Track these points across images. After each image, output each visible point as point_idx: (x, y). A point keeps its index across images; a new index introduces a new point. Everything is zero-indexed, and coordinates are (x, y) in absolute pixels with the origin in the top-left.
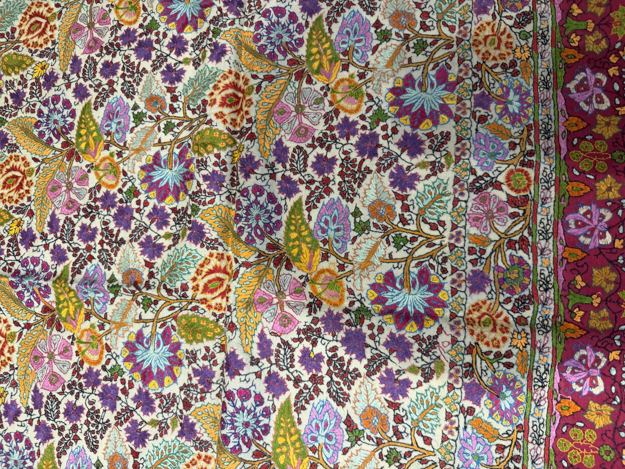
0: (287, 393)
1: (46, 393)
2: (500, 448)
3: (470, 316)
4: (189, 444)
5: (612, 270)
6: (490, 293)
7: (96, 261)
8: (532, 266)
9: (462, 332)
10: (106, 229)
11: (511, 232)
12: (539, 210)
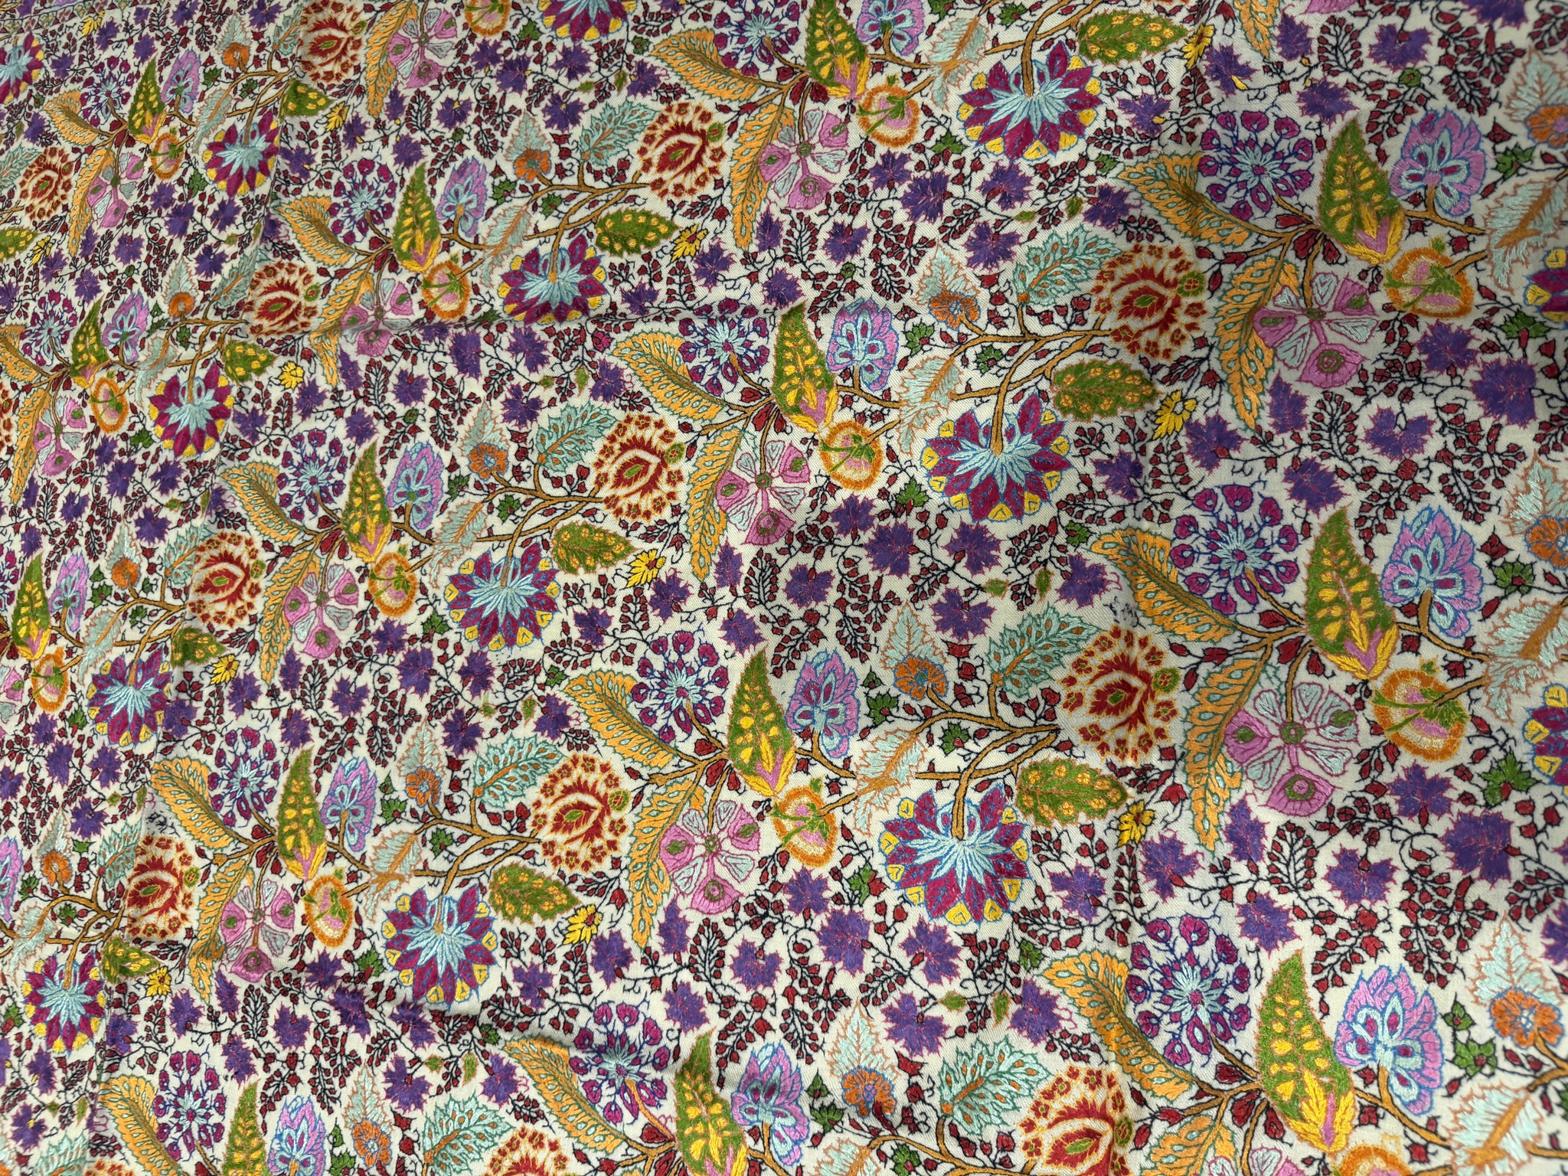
7: (775, 1037)
10: (803, 962)
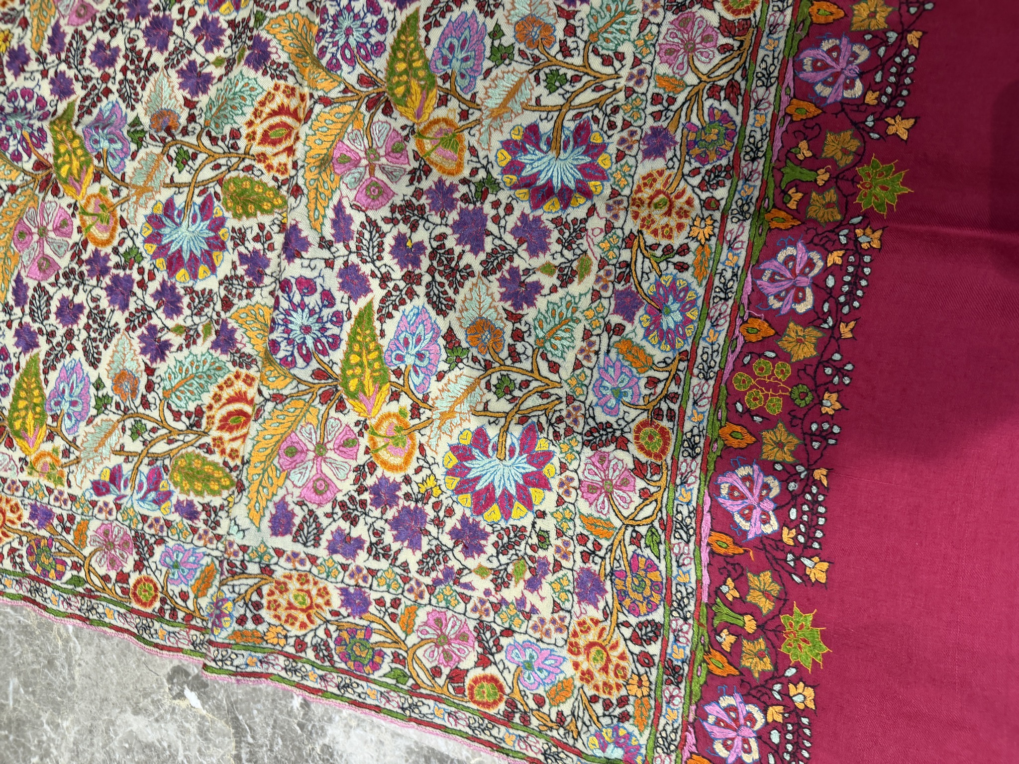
0: (370, 296)
1: (32, 284)
2: (652, 382)
3: (639, 195)
4: (225, 358)
5: (854, 136)
6: (671, 159)
7: (114, 97)
8: (739, 125)
9: (622, 214)
10: (133, 49)
11: (717, 73)
12: (764, 41)
